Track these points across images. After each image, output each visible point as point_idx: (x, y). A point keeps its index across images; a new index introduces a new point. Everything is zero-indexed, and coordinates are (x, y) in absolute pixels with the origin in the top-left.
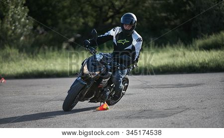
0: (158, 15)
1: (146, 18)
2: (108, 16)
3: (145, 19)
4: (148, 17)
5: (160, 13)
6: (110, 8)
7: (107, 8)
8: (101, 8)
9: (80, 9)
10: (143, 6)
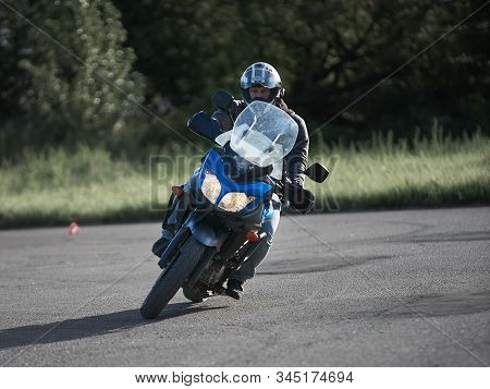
0: (452, 60)
1: (421, 69)
2: (327, 66)
3: (418, 72)
4: (426, 65)
5: (455, 57)
6: (330, 47)
7: (323, 45)
8: (308, 47)
9: (256, 50)
10: (413, 40)
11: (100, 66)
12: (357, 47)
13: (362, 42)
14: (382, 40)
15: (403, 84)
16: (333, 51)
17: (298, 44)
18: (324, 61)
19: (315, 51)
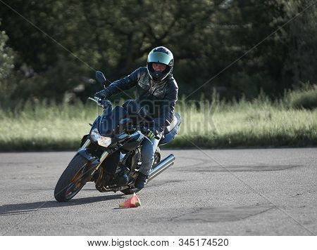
0: (227, 48)
1: (206, 54)
2: (142, 48)
3: (204, 56)
4: (210, 50)
5: (230, 46)
6: (145, 36)
7: (140, 35)
8: (130, 35)
9: (94, 36)
10: (201, 34)
12: (164, 36)
13: (166, 34)
14: (180, 33)
15: (193, 63)
16: (147, 39)
17: (122, 33)
18: (141, 45)
19: (134, 38)
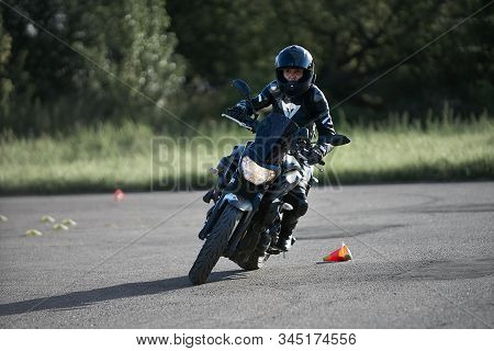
0: (462, 49)
1: (435, 57)
2: (349, 52)
3: (431, 60)
4: (439, 53)
5: (465, 46)
6: (353, 35)
7: (347, 34)
8: (333, 35)
9: (286, 37)
10: (427, 31)
11: (146, 49)
12: (377, 36)
13: (381, 32)
14: (399, 31)
15: (417, 70)
16: (355, 39)
17: (324, 33)
18: (347, 47)
19: (339, 39)
